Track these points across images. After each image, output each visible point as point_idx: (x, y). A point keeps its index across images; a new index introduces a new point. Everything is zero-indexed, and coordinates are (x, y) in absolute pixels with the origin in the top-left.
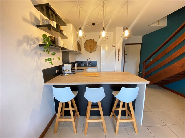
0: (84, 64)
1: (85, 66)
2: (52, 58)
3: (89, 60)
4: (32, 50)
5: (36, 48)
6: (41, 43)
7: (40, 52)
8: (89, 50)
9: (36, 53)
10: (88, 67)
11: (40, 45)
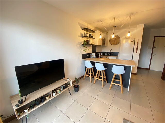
0: (107, 54)
1: (108, 55)
2: (86, 50)
3: (111, 51)
4: (80, 47)
5: (81, 46)
6: (83, 44)
7: (82, 47)
8: (113, 44)
9: (81, 47)
10: (110, 56)
11: (82, 44)
